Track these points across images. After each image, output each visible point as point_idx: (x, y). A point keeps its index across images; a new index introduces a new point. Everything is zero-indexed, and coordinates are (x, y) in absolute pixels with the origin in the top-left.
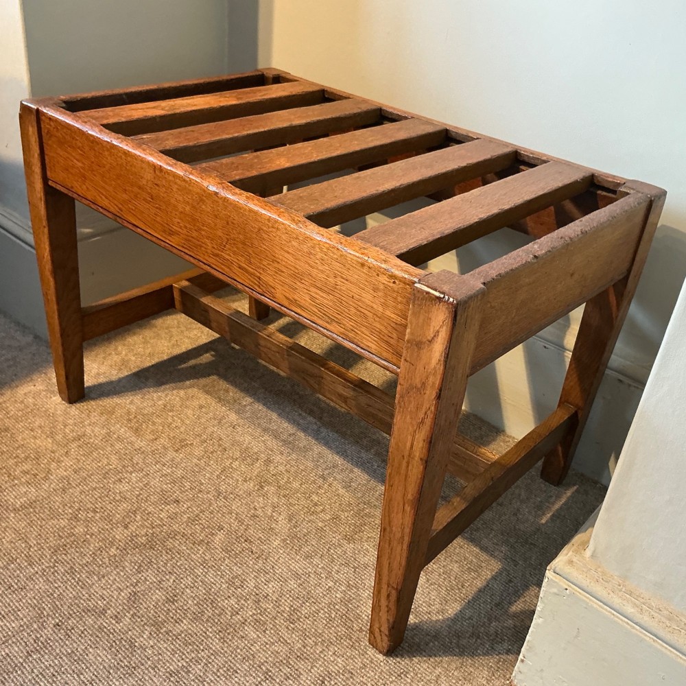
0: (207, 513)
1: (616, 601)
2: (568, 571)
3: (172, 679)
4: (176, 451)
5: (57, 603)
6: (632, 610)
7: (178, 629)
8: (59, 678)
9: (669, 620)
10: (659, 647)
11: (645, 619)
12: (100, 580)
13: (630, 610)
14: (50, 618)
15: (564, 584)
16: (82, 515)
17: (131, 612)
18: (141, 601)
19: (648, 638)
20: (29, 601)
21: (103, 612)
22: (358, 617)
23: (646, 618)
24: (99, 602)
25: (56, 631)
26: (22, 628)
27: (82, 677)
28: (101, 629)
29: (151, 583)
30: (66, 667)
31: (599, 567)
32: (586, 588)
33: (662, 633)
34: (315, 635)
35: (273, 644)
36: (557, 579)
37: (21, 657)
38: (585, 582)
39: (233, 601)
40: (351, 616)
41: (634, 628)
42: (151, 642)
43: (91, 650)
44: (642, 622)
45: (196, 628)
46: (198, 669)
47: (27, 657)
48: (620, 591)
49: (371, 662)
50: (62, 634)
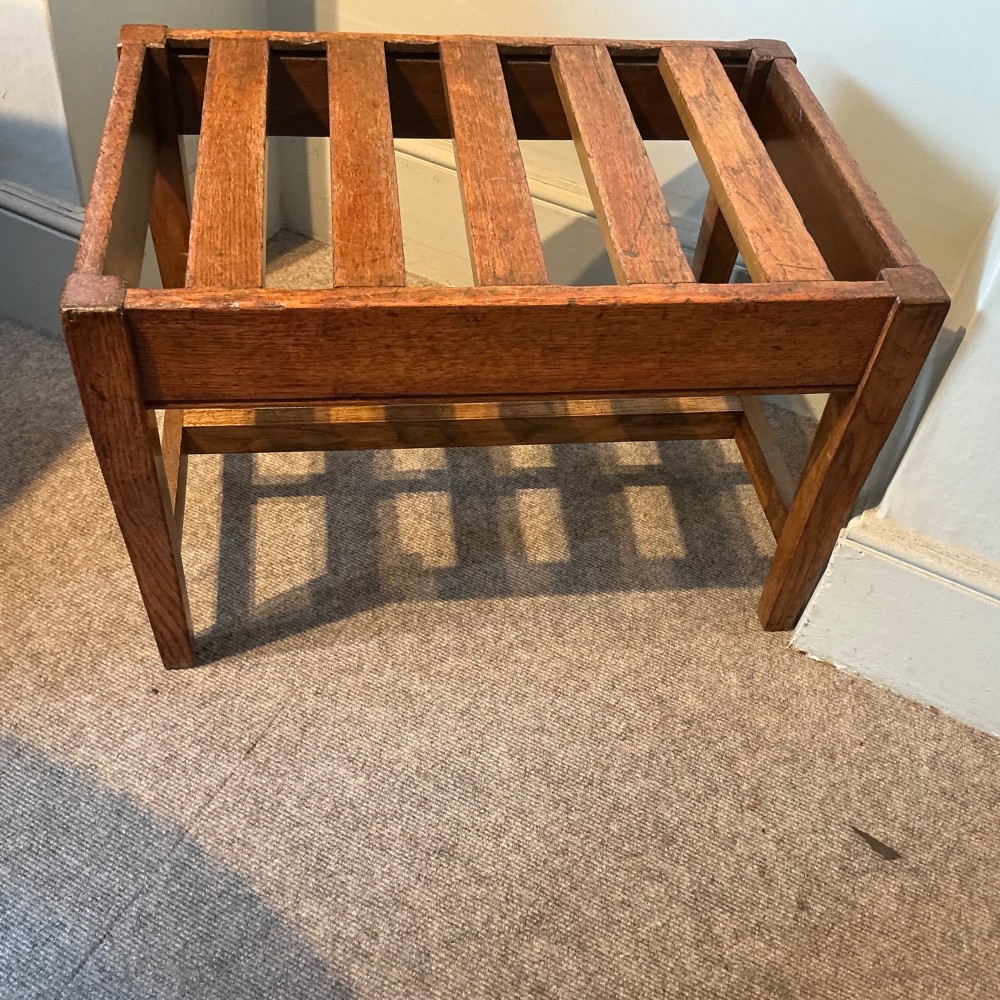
0: (416, 539)
1: (914, 555)
2: (863, 535)
3: (465, 718)
4: (346, 473)
5: (304, 671)
6: (931, 561)
7: (446, 668)
8: (349, 745)
9: (967, 564)
10: (959, 590)
11: (945, 568)
12: (338, 636)
13: (928, 561)
14: (305, 688)
15: (858, 547)
16: (278, 570)
17: (390, 662)
18: (394, 648)
19: (947, 583)
20: (272, 676)
21: (360, 668)
22: (623, 616)
23: (945, 566)
24: (350, 660)
25: (319, 699)
26: (280, 706)
27: (371, 738)
28: (366, 685)
29: (395, 628)
30: (350, 732)
31: (893, 526)
32: (882, 548)
33: (961, 578)
34: (587, 642)
35: (549, 661)
36: (851, 544)
37: (297, 735)
38: (881, 543)
39: (490, 628)
40: (615, 616)
41: (932, 577)
42: (425, 687)
43: (367, 710)
44: (941, 571)
45: (464, 663)
46: (485, 702)
47: (303, 734)
48: (917, 544)
49: (652, 656)
50: (327, 701)
